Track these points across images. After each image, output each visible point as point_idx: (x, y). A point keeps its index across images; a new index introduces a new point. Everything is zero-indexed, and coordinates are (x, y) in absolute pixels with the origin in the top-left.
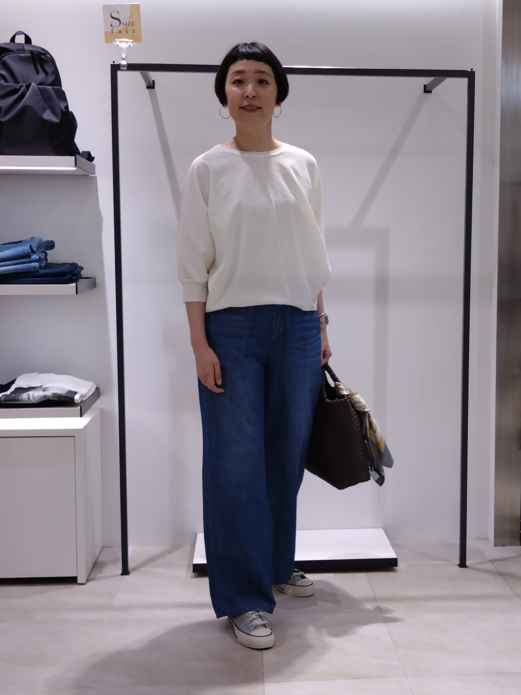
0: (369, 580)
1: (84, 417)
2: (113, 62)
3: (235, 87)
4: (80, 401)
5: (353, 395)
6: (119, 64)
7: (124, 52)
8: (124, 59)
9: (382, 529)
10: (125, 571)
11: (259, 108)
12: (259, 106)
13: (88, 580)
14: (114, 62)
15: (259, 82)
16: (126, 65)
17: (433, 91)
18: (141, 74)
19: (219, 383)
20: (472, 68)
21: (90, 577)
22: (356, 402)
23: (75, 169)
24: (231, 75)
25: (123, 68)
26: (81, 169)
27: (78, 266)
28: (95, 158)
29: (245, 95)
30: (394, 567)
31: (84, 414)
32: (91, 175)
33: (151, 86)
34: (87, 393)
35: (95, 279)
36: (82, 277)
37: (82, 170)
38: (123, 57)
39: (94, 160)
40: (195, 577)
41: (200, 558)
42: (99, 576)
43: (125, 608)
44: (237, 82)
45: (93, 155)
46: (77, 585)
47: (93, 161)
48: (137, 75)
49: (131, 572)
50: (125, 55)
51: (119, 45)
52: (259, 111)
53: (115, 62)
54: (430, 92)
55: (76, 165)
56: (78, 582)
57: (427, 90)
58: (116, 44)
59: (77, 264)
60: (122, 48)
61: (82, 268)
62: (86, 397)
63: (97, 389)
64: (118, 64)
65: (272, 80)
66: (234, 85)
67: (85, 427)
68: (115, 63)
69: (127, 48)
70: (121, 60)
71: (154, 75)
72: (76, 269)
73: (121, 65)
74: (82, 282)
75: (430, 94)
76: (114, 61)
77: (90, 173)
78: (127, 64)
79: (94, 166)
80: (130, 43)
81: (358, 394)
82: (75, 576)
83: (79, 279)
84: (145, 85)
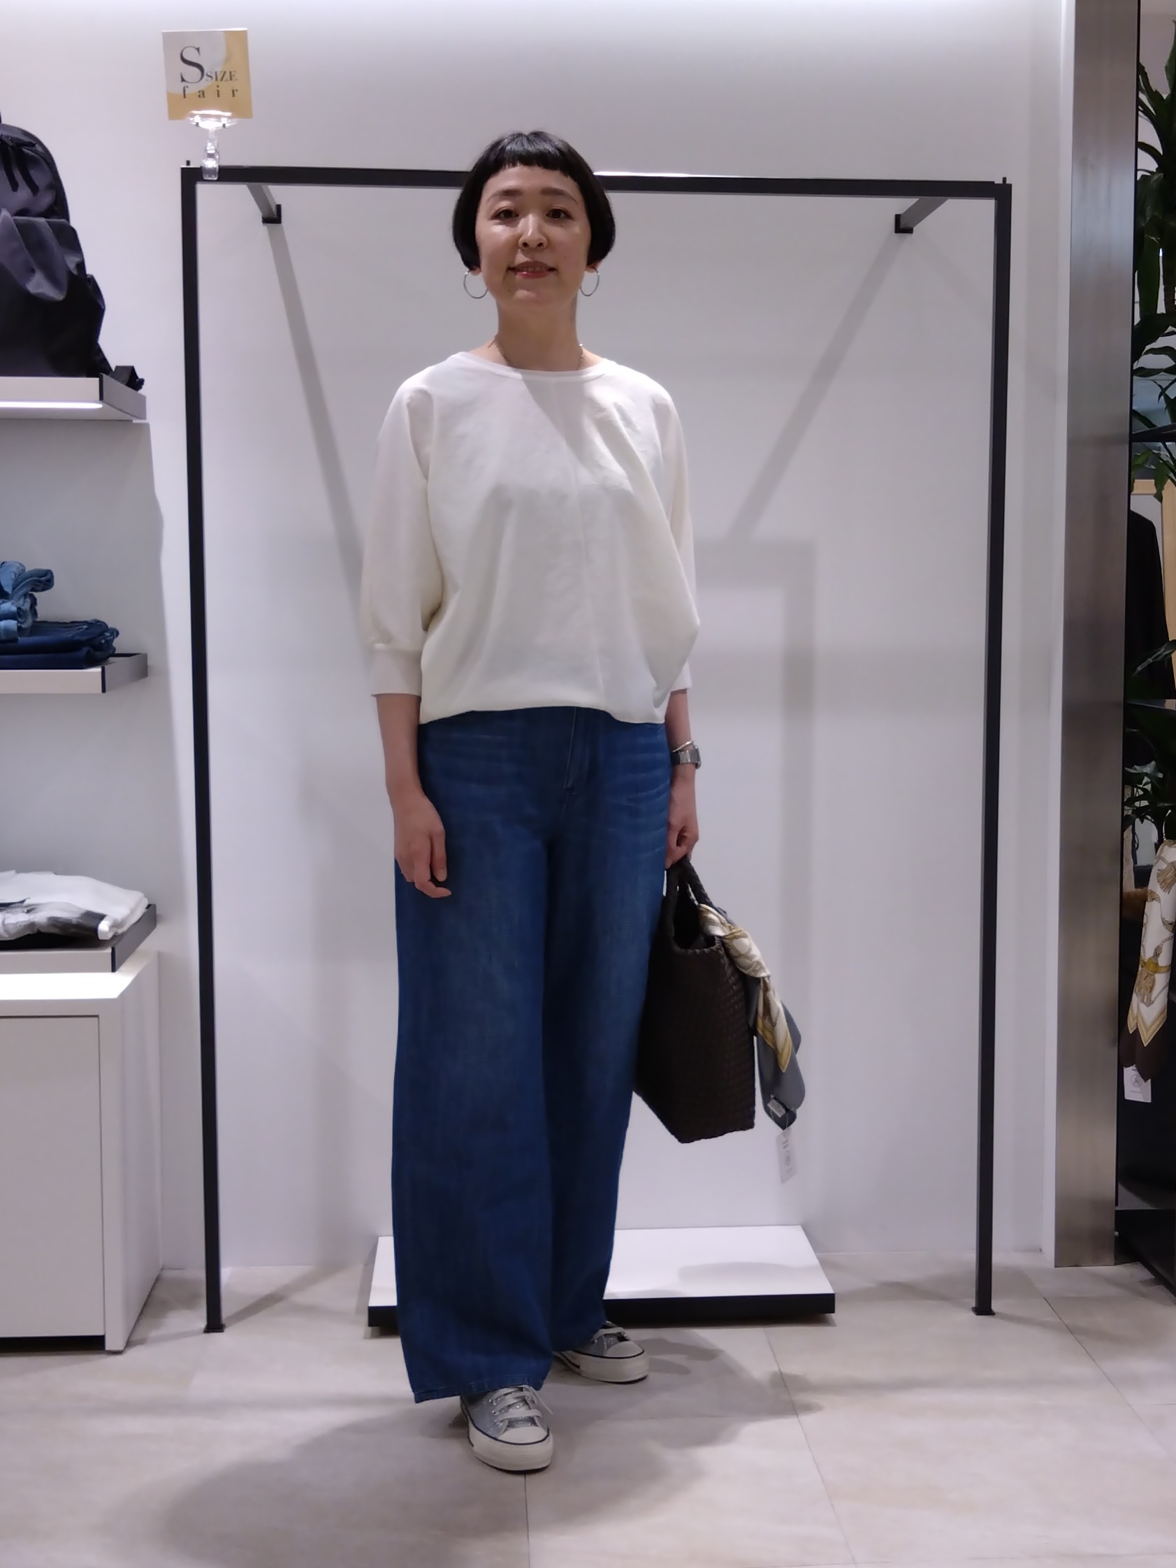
0: (770, 1344)
1: (120, 971)
2: (185, 163)
3: (500, 224)
4: (110, 936)
5: (736, 937)
6: (201, 167)
7: (211, 141)
8: (211, 156)
9: (800, 1227)
10: (215, 1324)
11: (552, 269)
12: (551, 264)
13: (129, 1344)
14: (188, 163)
15: (551, 215)
16: (215, 169)
17: (915, 229)
18: (252, 192)
19: (442, 876)
20: (1005, 176)
21: (135, 1338)
22: (740, 955)
23: (100, 406)
24: (489, 200)
25: (209, 177)
26: (111, 406)
27: (107, 627)
28: (145, 383)
29: (521, 241)
30: (828, 1315)
31: (121, 964)
32: (135, 421)
33: (273, 217)
34: (128, 917)
35: (145, 657)
36: (116, 652)
37: (114, 409)
38: (209, 152)
39: (143, 387)
40: (374, 1336)
41: (385, 1293)
42: (154, 1334)
43: (214, 1408)
44: (502, 215)
45: (140, 375)
46: (103, 1356)
47: (141, 388)
48: (241, 191)
49: (227, 1325)
50: (213, 147)
51: (200, 125)
52: (552, 275)
53: (191, 163)
54: (910, 231)
55: (101, 398)
56: (107, 1348)
57: (902, 226)
58: (193, 121)
59: (105, 624)
60: (206, 131)
61: (115, 633)
62: (125, 925)
63: (151, 907)
64: (199, 166)
65: (578, 209)
66: (498, 221)
67: (123, 995)
68: (192, 166)
69: (217, 132)
70: (204, 158)
71: (279, 193)
72: (102, 634)
73: (205, 169)
74: (115, 665)
75: (907, 235)
76: (188, 159)
77: (135, 416)
78: (218, 168)
79: (143, 399)
80: (224, 121)
81: (745, 936)
82: (101, 1333)
83: (108, 657)
84: (259, 216)
